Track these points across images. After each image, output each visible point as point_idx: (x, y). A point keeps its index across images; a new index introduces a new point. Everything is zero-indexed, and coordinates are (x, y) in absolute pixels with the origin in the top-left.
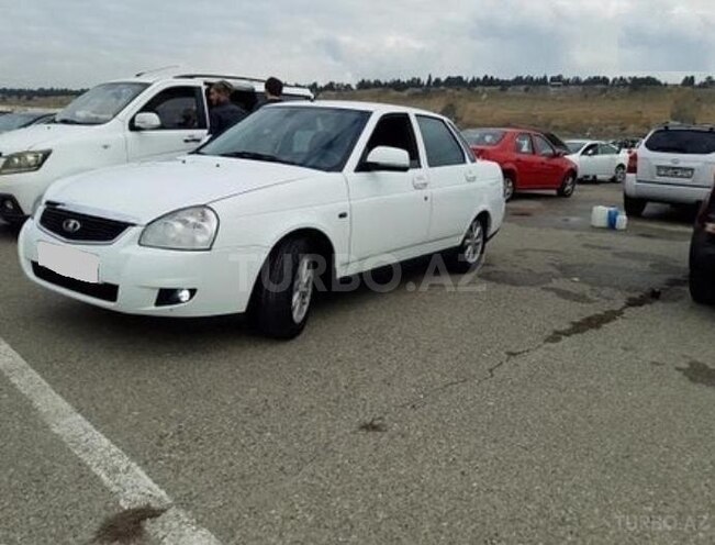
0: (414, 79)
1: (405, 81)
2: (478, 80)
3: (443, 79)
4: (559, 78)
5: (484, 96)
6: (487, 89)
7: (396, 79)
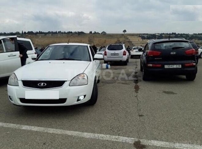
0: (17, 32)
1: (14, 33)
2: (38, 32)
3: (27, 32)
4: (60, 32)
5: (40, 37)
6: (41, 35)
7: (11, 32)
